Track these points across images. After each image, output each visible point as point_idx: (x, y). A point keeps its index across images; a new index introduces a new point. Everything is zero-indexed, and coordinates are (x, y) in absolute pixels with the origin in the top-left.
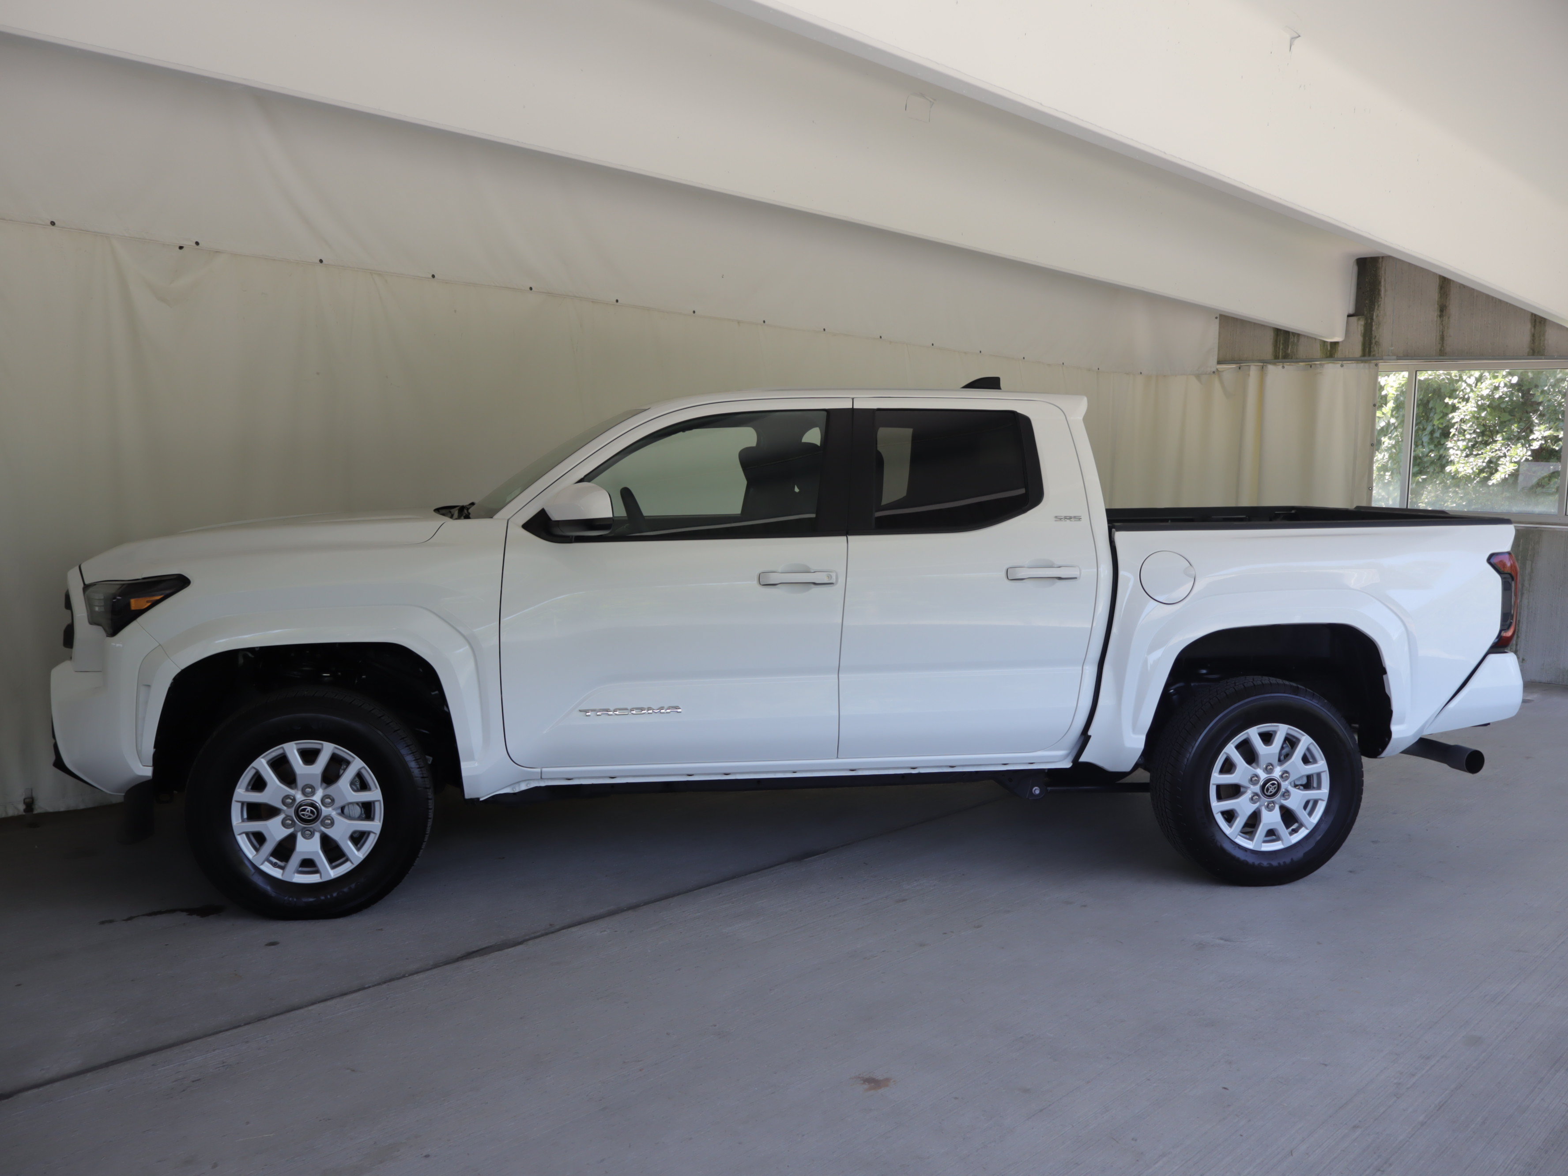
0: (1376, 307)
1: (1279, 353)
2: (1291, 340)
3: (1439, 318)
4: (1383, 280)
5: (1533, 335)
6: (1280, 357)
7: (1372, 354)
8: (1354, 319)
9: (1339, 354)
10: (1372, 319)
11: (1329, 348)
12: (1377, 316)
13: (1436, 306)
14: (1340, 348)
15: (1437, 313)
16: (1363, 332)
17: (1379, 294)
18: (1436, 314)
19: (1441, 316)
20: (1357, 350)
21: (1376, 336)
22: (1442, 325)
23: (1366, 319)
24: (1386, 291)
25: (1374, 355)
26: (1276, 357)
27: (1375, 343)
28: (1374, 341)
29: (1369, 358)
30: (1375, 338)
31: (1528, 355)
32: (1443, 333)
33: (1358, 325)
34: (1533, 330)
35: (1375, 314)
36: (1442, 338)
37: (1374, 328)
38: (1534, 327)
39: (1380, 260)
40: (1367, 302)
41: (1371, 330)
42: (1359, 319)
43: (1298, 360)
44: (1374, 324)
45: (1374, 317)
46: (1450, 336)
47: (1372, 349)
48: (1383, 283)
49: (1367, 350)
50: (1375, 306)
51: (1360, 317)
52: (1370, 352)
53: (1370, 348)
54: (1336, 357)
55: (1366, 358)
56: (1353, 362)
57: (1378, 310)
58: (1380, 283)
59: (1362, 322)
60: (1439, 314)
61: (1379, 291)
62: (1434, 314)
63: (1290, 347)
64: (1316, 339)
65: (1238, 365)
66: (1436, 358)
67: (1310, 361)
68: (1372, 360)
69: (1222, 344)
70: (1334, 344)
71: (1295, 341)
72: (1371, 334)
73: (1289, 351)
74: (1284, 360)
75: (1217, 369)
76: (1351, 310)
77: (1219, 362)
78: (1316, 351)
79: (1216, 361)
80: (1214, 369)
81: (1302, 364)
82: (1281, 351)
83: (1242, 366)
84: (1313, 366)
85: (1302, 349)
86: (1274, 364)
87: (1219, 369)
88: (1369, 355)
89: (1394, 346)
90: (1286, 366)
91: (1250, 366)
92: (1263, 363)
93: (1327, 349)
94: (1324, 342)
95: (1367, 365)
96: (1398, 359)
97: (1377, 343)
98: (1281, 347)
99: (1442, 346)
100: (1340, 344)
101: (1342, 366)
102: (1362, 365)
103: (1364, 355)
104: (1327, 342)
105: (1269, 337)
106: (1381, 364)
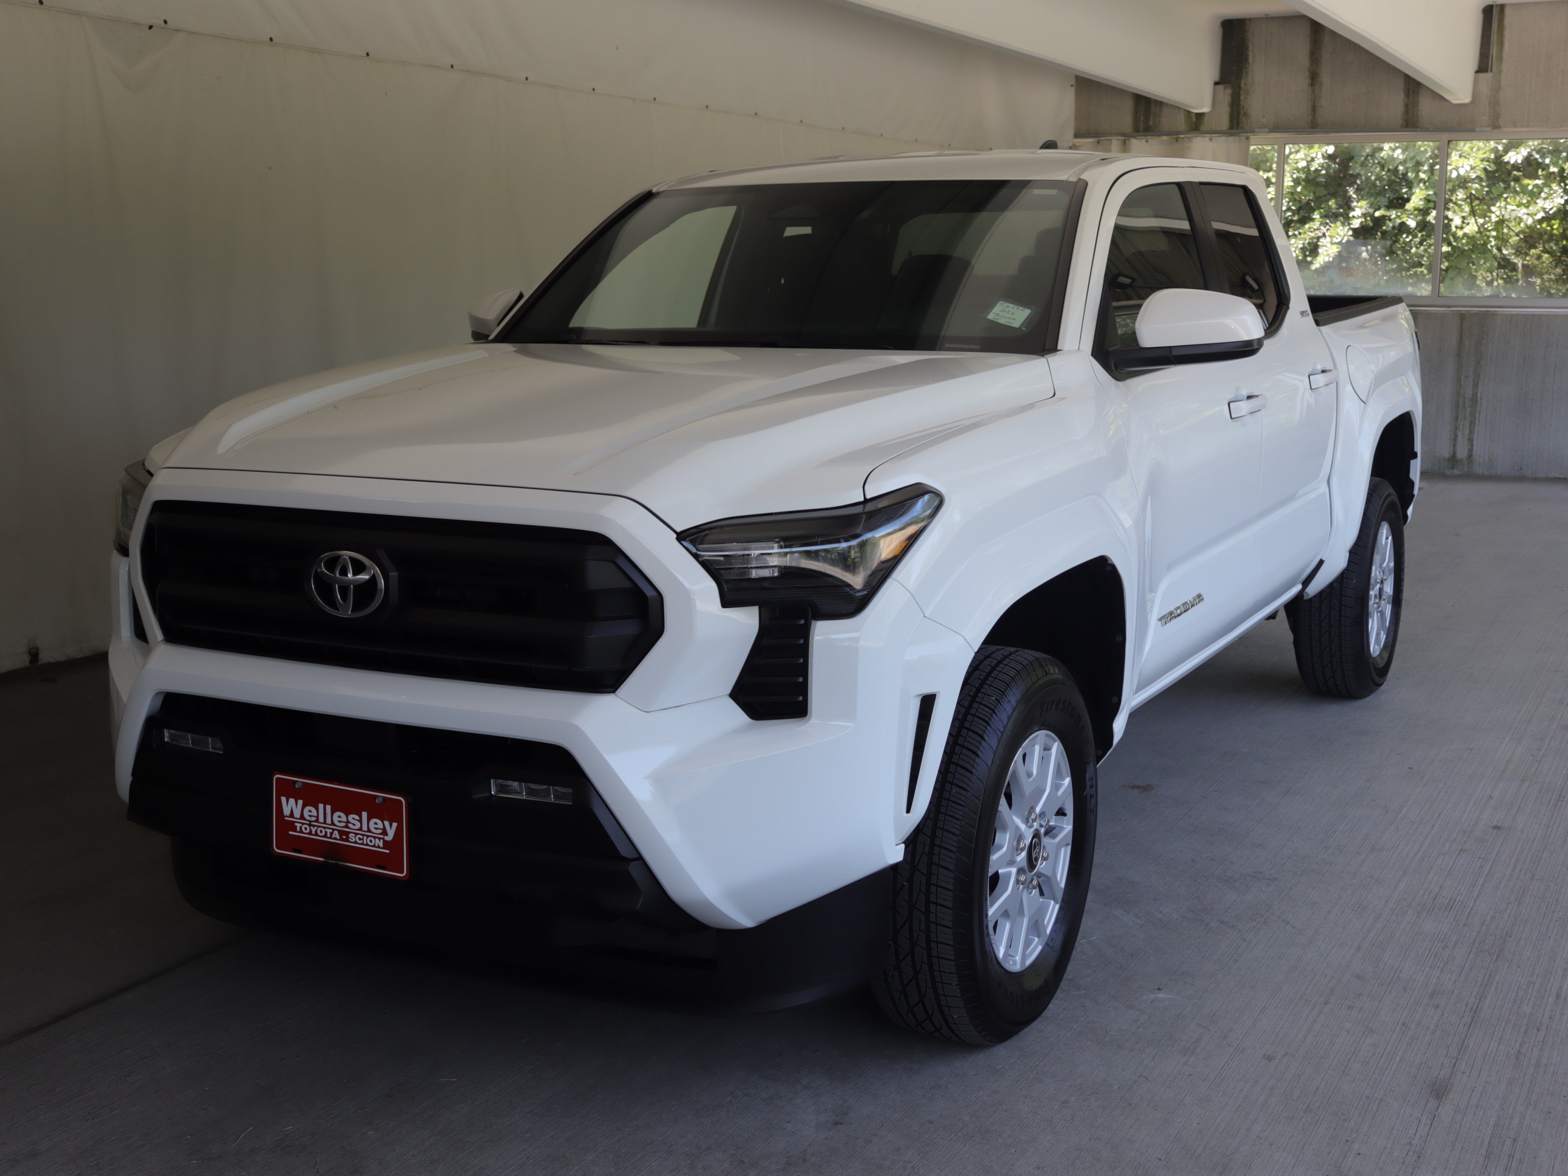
0: (1244, 74)
1: (1140, 125)
2: (1153, 109)
3: (1310, 87)
4: (1250, 44)
5: (1407, 106)
6: (1141, 129)
7: (1240, 126)
8: (1220, 88)
9: (1204, 127)
10: (1240, 87)
11: (1194, 119)
12: (1246, 84)
13: (1307, 73)
14: (1206, 119)
15: (1307, 81)
16: (1230, 101)
17: (1247, 60)
18: (1307, 83)
19: (1312, 85)
20: (1224, 121)
21: (1244, 107)
22: (1314, 94)
23: (1234, 88)
24: (1254, 57)
25: (1242, 128)
26: (1137, 129)
27: (1244, 115)
28: (1242, 112)
29: (1237, 131)
30: (1243, 109)
31: (1402, 127)
32: (1314, 103)
33: (1225, 94)
34: (1407, 96)
35: (1243, 82)
36: (1314, 109)
37: (1242, 98)
38: (1408, 92)
39: (1248, 22)
40: (1234, 68)
41: (1239, 100)
42: (1225, 88)
43: (1160, 134)
44: (1241, 92)
45: (1242, 85)
46: (1322, 106)
47: (1240, 121)
48: (1250, 48)
49: (1235, 122)
50: (1242, 72)
51: (1227, 85)
52: (1238, 124)
53: (1238, 120)
54: (1202, 129)
55: (1234, 131)
56: (1220, 135)
57: (1246, 77)
58: (1247, 48)
59: (1229, 91)
60: (1310, 82)
61: (1247, 56)
62: (1303, 82)
63: (1152, 118)
64: (1179, 108)
65: (1097, 139)
66: (1309, 130)
67: (1174, 134)
68: (1240, 133)
69: (1081, 115)
70: (1200, 116)
71: (1158, 112)
72: (1239, 104)
73: (1151, 123)
74: (1146, 134)
75: (1074, 145)
76: (1216, 77)
77: (1077, 135)
78: (1181, 123)
79: (1072, 135)
80: (1070, 144)
81: (1165, 138)
82: (1142, 123)
83: (1101, 140)
84: (1179, 139)
85: (1166, 120)
86: (1134, 137)
87: (1076, 144)
88: (1238, 128)
89: (1263, 117)
90: (1150, 140)
91: (1110, 140)
92: (1125, 136)
93: (1192, 120)
94: (1189, 112)
95: (1237, 138)
96: (1270, 132)
97: (1246, 114)
98: (1142, 119)
99: (1314, 117)
100: (1206, 115)
101: (1211, 139)
102: (1232, 138)
103: (1231, 127)
104: (1192, 112)
105: (1128, 106)
106: (1253, 138)
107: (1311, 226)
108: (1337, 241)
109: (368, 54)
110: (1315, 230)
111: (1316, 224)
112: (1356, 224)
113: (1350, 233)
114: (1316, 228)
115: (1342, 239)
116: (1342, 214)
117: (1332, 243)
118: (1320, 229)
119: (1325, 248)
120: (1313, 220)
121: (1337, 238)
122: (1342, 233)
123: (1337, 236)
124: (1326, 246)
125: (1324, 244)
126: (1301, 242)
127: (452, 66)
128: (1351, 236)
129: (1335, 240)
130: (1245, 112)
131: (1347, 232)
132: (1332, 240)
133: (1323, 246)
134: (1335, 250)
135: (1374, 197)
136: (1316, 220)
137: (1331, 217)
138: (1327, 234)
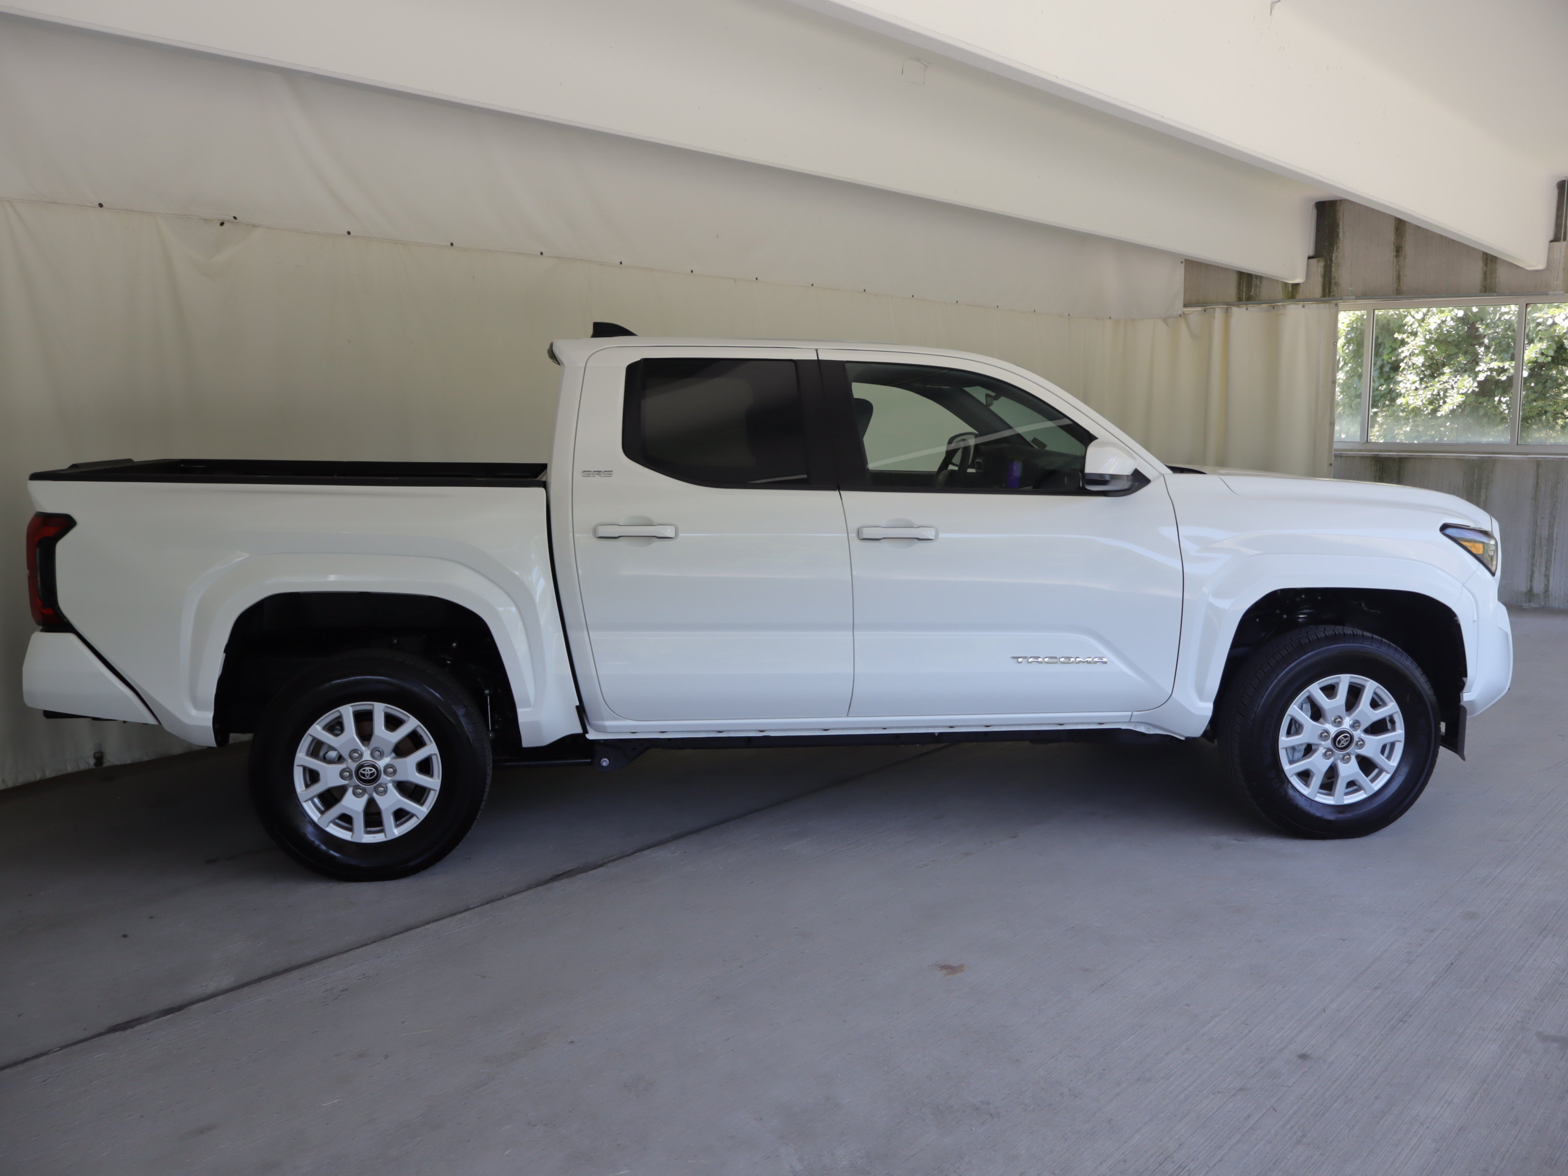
0: (1335, 249)
1: (1242, 295)
2: (1254, 283)
3: (1395, 258)
4: (1341, 223)
5: (1485, 273)
6: (1244, 298)
7: (1332, 294)
8: (1314, 261)
9: (1299, 296)
10: (1331, 260)
11: (1290, 289)
12: (1336, 257)
13: (1392, 247)
14: (1301, 289)
15: (1393, 253)
16: (1323, 273)
17: (1338, 236)
18: (1392, 255)
19: (1397, 256)
20: (1318, 291)
21: (1335, 277)
22: (1399, 264)
23: (1326, 261)
24: (1344, 233)
25: (1334, 296)
26: (1240, 299)
27: (1335, 284)
28: (1333, 282)
29: (1330, 298)
30: (1334, 279)
31: (1481, 292)
32: (1399, 272)
33: (1318, 267)
34: (1485, 268)
35: (1334, 255)
36: (1399, 278)
37: (1333, 269)
38: (1486, 265)
39: (1338, 203)
40: (1326, 244)
41: (1330, 271)
42: (1319, 261)
43: (1260, 302)
44: (1333, 265)
45: (1334, 258)
46: (1406, 275)
47: (1332, 290)
48: (1341, 226)
49: (1327, 290)
50: (1333, 247)
51: (1320, 258)
52: (1330, 292)
53: (1330, 289)
54: (1297, 298)
55: (1327, 298)
56: (1314, 302)
57: (1337, 251)
58: (1338, 226)
59: (1322, 264)
60: (1395, 254)
61: (1338, 233)
62: (1390, 254)
63: (1253, 289)
64: (1277, 281)
65: (1204, 308)
66: (1393, 297)
67: (1272, 303)
68: (1332, 300)
69: (1188, 288)
70: (1295, 286)
71: (1258, 284)
72: (1331, 275)
73: (1252, 293)
74: (1248, 302)
75: (1183, 313)
76: (1311, 252)
77: (1185, 306)
78: (1279, 292)
79: (1182, 305)
80: (1180, 313)
81: (1265, 306)
82: (1244, 293)
83: (1207, 308)
84: (1275, 307)
85: (1265, 291)
86: (1238, 306)
87: (1185, 312)
88: (1329, 296)
89: (1351, 286)
90: (1249, 308)
91: (1215, 308)
92: (1228, 305)
93: (1289, 290)
94: (1286, 284)
95: (1327, 305)
96: (1357, 299)
97: (1336, 284)
98: (1244, 290)
99: (1399, 285)
100: (1301, 285)
101: (1303, 306)
102: (1322, 305)
103: (1324, 295)
104: (1288, 284)
105: (1233, 280)
106: (1341, 304)
107: (1440, 379)
108: (1463, 392)
109: (452, 244)
110: (1444, 383)
111: (1444, 378)
112: (1481, 377)
113: (1476, 384)
114: (1445, 381)
115: (1468, 390)
116: (1470, 368)
117: (1459, 394)
118: (1449, 382)
119: (1451, 398)
120: (1443, 374)
121: (1463, 390)
122: (1468, 386)
123: (1463, 388)
124: (1453, 396)
125: (1451, 395)
126: (1430, 393)
127: (542, 254)
128: (1476, 387)
129: (1461, 391)
130: (1335, 283)
131: (1472, 385)
132: (1458, 391)
133: (1450, 396)
134: (1459, 399)
135: (1498, 353)
136: (1446, 375)
137: (1459, 371)
138: (1454, 386)
